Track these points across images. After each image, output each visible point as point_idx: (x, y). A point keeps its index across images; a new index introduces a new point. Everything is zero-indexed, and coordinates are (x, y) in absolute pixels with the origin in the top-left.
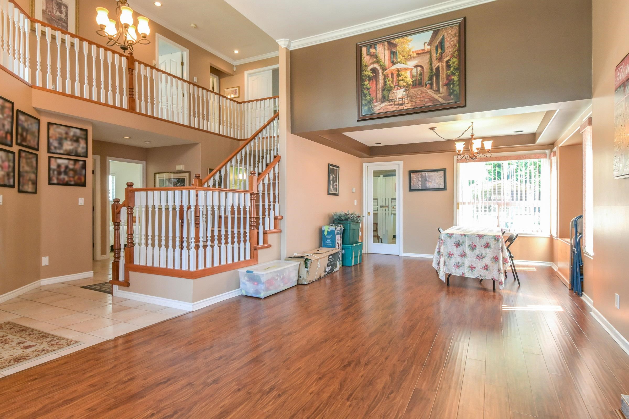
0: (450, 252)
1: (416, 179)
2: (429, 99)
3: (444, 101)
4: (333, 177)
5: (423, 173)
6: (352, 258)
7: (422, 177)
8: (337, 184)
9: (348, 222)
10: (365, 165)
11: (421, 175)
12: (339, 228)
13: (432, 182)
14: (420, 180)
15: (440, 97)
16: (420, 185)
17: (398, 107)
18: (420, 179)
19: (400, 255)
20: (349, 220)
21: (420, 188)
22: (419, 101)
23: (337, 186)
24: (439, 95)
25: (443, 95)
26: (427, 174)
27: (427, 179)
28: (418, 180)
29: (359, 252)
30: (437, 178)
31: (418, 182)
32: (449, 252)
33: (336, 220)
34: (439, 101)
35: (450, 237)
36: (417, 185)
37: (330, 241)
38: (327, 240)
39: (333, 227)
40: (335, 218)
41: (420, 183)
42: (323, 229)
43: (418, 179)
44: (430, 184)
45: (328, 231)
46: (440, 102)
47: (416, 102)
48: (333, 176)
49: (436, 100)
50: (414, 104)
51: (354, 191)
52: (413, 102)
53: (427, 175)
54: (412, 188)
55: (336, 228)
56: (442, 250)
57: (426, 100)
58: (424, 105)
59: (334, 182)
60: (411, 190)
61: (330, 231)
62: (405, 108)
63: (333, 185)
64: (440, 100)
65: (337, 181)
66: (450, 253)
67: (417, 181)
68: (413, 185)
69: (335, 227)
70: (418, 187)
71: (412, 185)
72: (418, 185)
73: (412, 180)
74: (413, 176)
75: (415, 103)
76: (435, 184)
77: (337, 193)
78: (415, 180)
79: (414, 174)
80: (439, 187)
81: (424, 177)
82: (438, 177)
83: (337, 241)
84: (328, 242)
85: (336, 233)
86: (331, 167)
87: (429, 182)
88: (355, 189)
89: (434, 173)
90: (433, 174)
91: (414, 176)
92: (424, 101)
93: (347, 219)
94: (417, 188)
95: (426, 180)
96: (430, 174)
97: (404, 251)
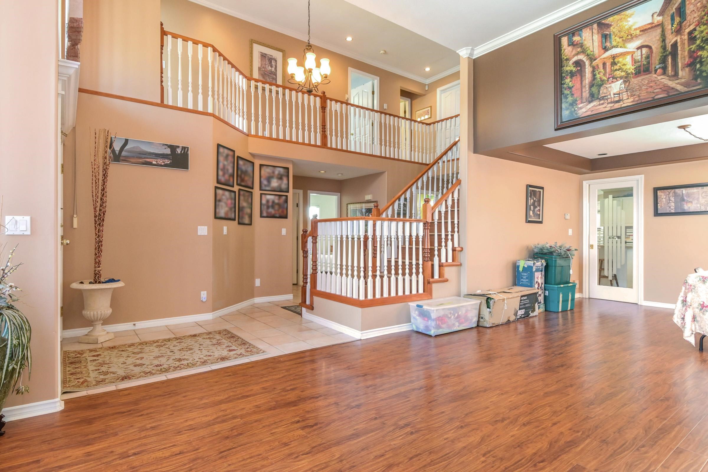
0: (704, 302)
1: (665, 198)
2: (661, 89)
3: (686, 88)
4: (534, 201)
5: (678, 191)
6: (559, 302)
7: (676, 195)
8: (540, 210)
9: (554, 257)
10: (585, 184)
11: (674, 192)
12: (539, 264)
13: (693, 202)
14: (673, 200)
15: (678, 83)
16: (672, 207)
17: (613, 106)
18: (672, 199)
19: (639, 304)
20: (555, 254)
21: (673, 211)
22: (645, 94)
23: (540, 211)
24: (677, 81)
25: (683, 80)
26: (684, 191)
27: (685, 198)
28: (670, 200)
29: (570, 295)
30: (702, 196)
31: (669, 203)
32: (702, 303)
33: (537, 253)
34: (677, 90)
35: (704, 281)
36: (668, 208)
37: (527, 278)
38: (522, 278)
39: (530, 262)
40: (536, 250)
41: (673, 204)
42: (518, 264)
43: (669, 198)
44: (689, 205)
45: (524, 267)
46: (679, 91)
48: (533, 199)
49: (673, 88)
50: (637, 99)
51: (568, 217)
52: (635, 96)
53: (684, 192)
54: (659, 212)
55: (534, 264)
56: (688, 299)
57: (655, 91)
58: (653, 97)
59: (535, 207)
60: (657, 214)
61: (526, 266)
62: (622, 106)
63: (534, 211)
64: (679, 88)
65: (539, 206)
66: (703, 304)
67: (668, 202)
68: (661, 207)
69: (533, 262)
70: (670, 209)
71: (659, 207)
72: (670, 207)
73: (659, 200)
74: (661, 195)
75: (639, 96)
76: (699, 205)
77: (541, 220)
78: (664, 200)
79: (662, 192)
80: (707, 209)
81: (679, 195)
82: (704, 195)
83: (536, 280)
84: (524, 280)
85: (534, 270)
86: (530, 188)
87: (688, 202)
88: (569, 215)
89: (696, 189)
90: (694, 190)
91: (663, 194)
92: (653, 92)
93: (551, 253)
94: (668, 212)
95: (683, 200)
96: (689, 191)
97: (646, 299)
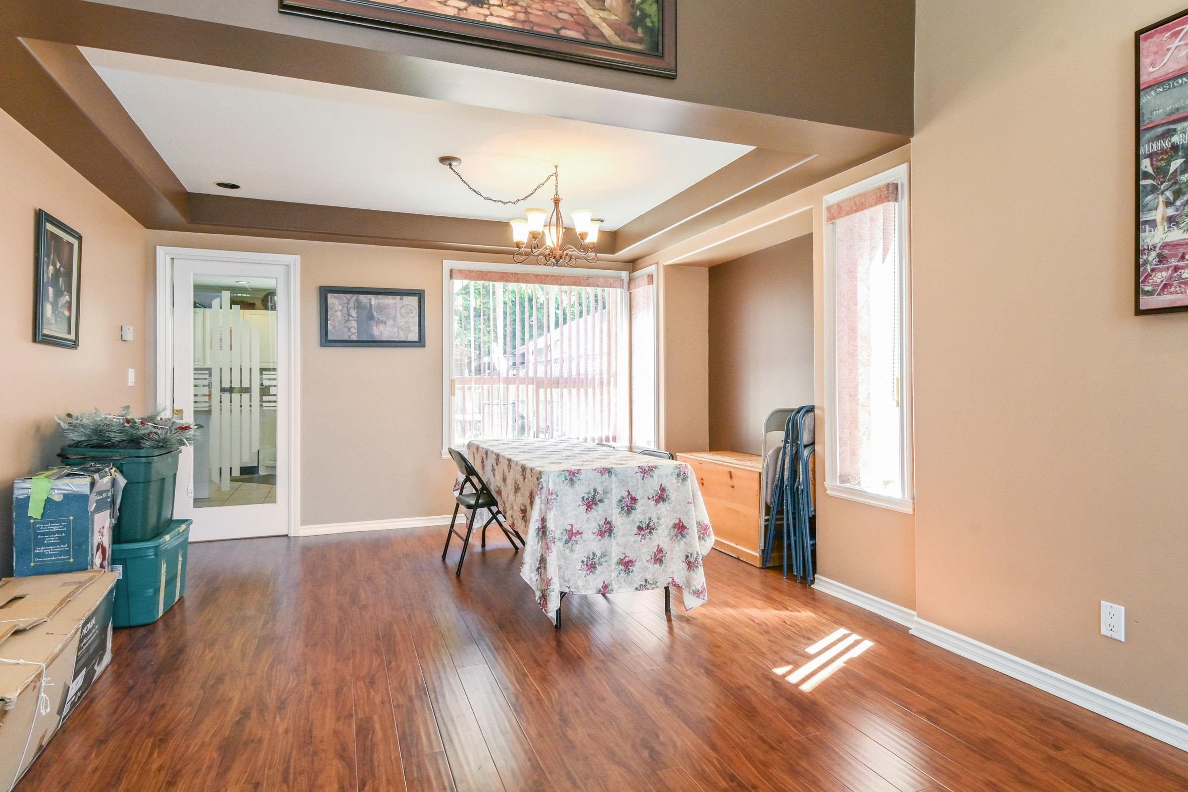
0: (572, 526)
1: (341, 311)
2: (572, 15)
3: (618, 39)
4: (57, 271)
5: (362, 297)
6: (157, 591)
7: (359, 306)
8: (70, 303)
9: (142, 452)
10: (163, 254)
11: (357, 300)
12: (104, 482)
13: (388, 323)
14: (355, 315)
15: (604, 20)
16: (353, 330)
17: (465, 9)
18: (354, 313)
19: (291, 534)
20: (147, 444)
21: (354, 338)
22: (540, 13)
23: (70, 309)
24: (603, 14)
25: (614, 17)
26: (374, 300)
27: (375, 314)
28: (349, 315)
29: (180, 559)
30: (401, 314)
31: (349, 320)
32: (569, 528)
33: (77, 444)
34: (602, 35)
35: (572, 480)
36: (346, 330)
37: (62, 541)
38: (40, 543)
39: (77, 481)
40: (75, 437)
41: (354, 324)
42: (18, 494)
43: (348, 311)
44: (382, 327)
45: (48, 501)
46: (606, 40)
47: (529, 10)
48: (54, 265)
49: (595, 27)
50: (521, 16)
51: (129, 335)
52: (518, 8)
53: (373, 302)
54: (330, 338)
55: (93, 484)
57: (561, 15)
58: (557, 30)
59: (58, 294)
60: (326, 341)
61: (58, 498)
62: (490, 20)
63: (55, 304)
64: (607, 31)
65: (70, 292)
66: (571, 530)
67: (347, 318)
68: (334, 327)
69: (87, 481)
70: (349, 333)
71: (330, 327)
72: (349, 330)
73: (329, 313)
74: (334, 304)
75: (526, 13)
76: (396, 330)
78: (339, 314)
79: (335, 297)
80: (407, 337)
81: (365, 307)
82: (403, 311)
84: (49, 551)
85: (92, 507)
86: (45, 225)
87: (379, 322)
88: (131, 328)
89: (393, 299)
90: (389, 300)
91: (336, 302)
92: (556, 17)
93: (135, 442)
94: (346, 338)
95: (371, 317)
96: (381, 301)
97: (305, 522)
